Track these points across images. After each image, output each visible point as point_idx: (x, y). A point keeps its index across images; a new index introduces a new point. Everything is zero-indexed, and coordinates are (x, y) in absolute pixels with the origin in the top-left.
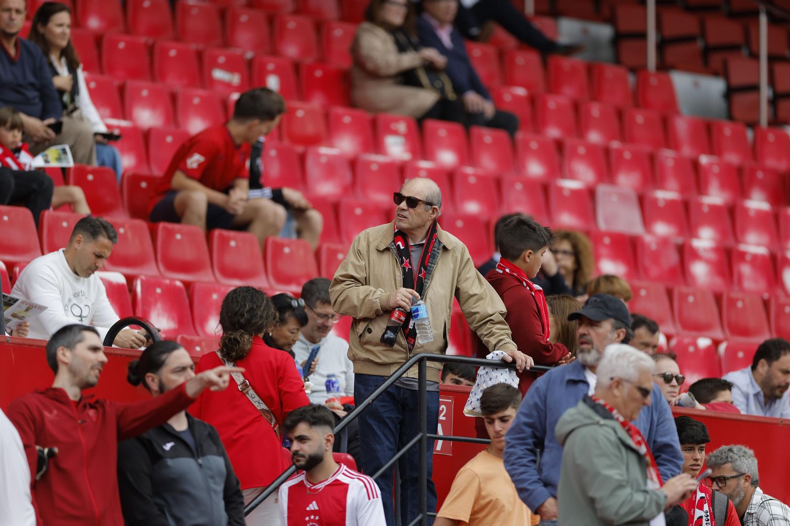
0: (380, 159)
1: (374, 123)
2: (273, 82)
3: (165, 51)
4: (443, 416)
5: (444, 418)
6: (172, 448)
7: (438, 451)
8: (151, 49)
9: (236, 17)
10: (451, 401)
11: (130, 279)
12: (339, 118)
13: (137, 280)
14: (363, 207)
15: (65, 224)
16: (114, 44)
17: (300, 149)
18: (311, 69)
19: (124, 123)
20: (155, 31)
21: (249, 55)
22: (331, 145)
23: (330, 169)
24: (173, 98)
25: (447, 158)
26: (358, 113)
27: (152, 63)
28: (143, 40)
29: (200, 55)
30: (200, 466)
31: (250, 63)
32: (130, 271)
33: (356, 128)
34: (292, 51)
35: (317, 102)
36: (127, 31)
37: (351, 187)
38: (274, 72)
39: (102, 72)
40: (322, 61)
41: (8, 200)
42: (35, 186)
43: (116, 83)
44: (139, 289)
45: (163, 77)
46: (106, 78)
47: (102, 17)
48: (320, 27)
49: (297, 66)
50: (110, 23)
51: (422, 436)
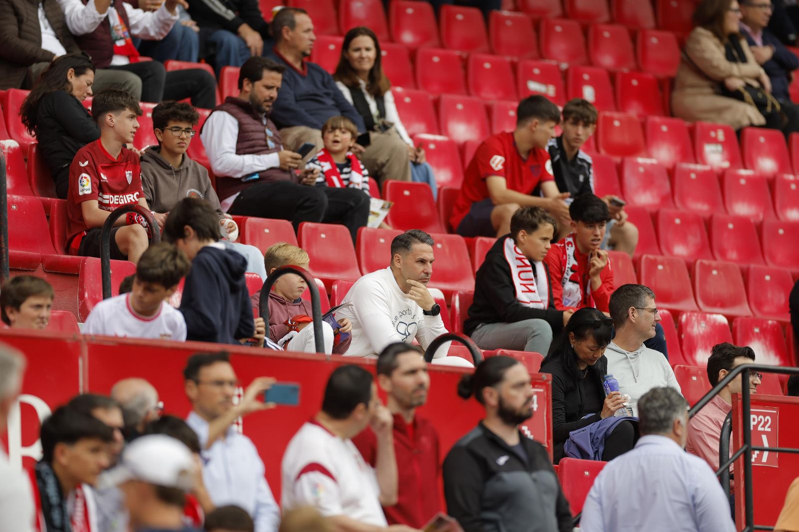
0: (699, 167)
1: (692, 131)
2: (589, 93)
3: (480, 64)
4: (769, 427)
5: (769, 430)
6: (507, 462)
7: (763, 463)
8: (465, 62)
9: (550, 28)
10: (775, 412)
11: (448, 294)
12: (656, 127)
13: (455, 295)
14: (682, 217)
15: (382, 241)
16: (429, 57)
17: (617, 159)
18: (627, 78)
19: (439, 138)
20: (469, 45)
21: (564, 66)
22: (649, 156)
23: (648, 179)
24: (489, 110)
25: (767, 165)
26: (675, 121)
27: (466, 77)
28: (457, 53)
29: (514, 66)
30: (535, 480)
31: (565, 73)
32: (448, 287)
33: (675, 136)
34: (607, 60)
35: (634, 111)
36: (442, 46)
37: (670, 197)
38: (589, 83)
39: (417, 87)
40: (638, 71)
41: (322, 217)
42: (352, 204)
43: (431, 97)
44: (457, 304)
45: (478, 90)
46: (421, 92)
47: (416, 32)
48: (636, 35)
49: (612, 76)
50: (425, 37)
51: (747, 449)
